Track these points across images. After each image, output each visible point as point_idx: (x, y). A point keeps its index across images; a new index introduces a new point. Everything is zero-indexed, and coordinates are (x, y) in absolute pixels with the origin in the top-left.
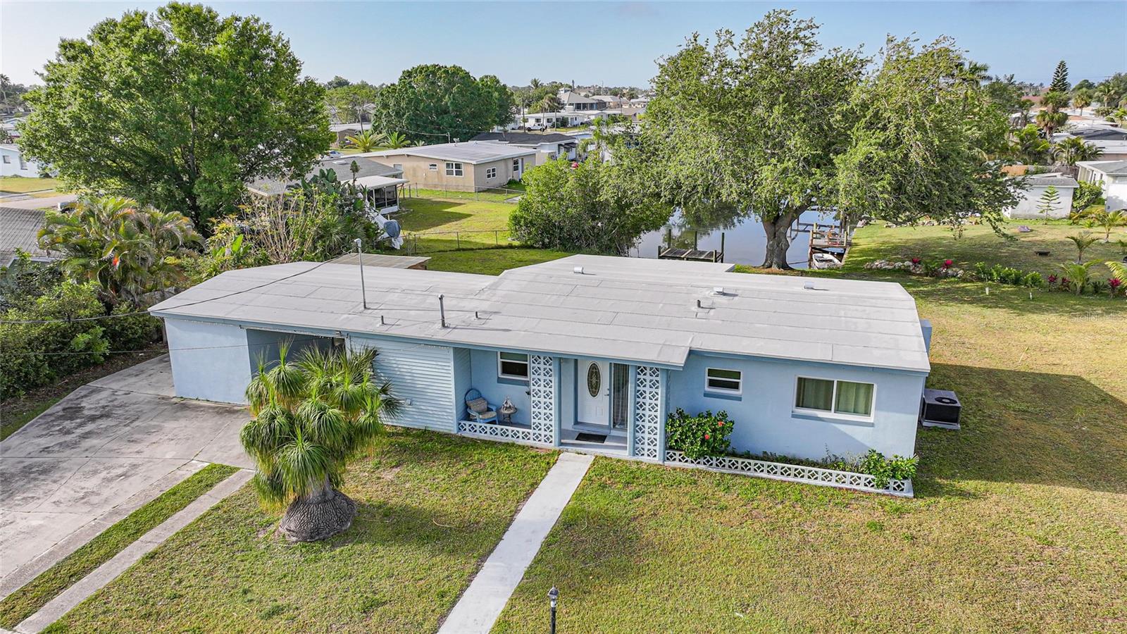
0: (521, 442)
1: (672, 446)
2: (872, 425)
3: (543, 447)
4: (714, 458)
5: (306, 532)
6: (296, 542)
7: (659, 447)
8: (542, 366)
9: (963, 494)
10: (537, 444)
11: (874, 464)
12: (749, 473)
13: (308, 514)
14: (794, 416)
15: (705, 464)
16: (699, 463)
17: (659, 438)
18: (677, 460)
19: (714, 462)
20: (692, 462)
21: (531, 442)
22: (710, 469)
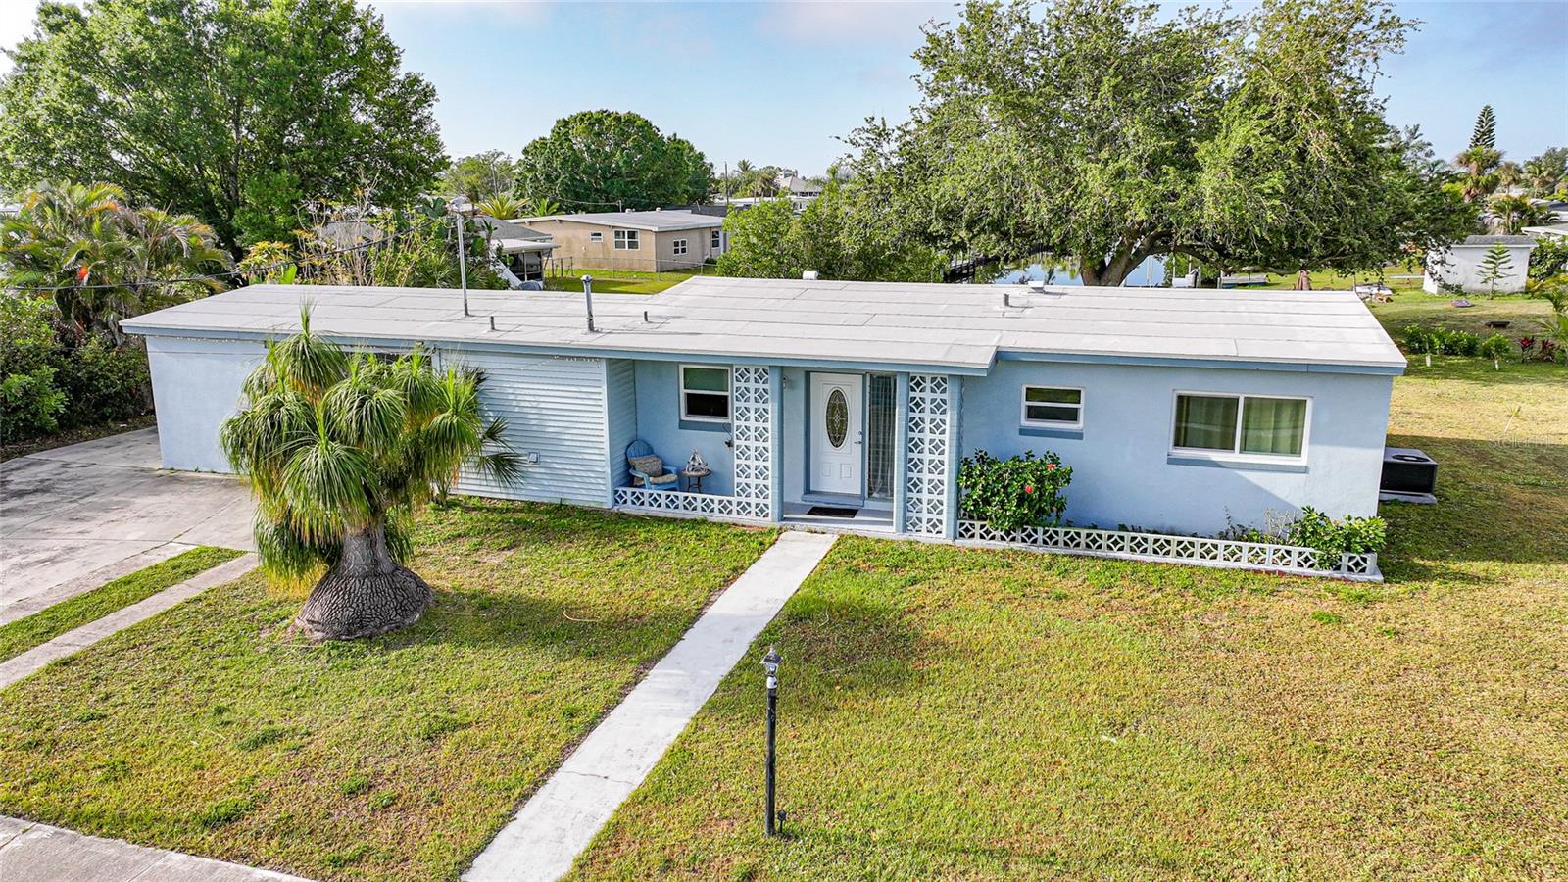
0: (717, 517)
1: (970, 512)
2: (1305, 470)
3: (753, 523)
4: (1040, 530)
5: (340, 623)
6: (323, 641)
7: (946, 516)
8: (752, 385)
9: (1463, 577)
10: (744, 519)
11: (1310, 530)
12: (1098, 553)
13: (344, 594)
14: (1172, 461)
15: (1023, 540)
16: (1013, 539)
17: (947, 498)
18: (977, 536)
19: (1040, 536)
20: (1002, 539)
21: (733, 518)
22: (1033, 548)
